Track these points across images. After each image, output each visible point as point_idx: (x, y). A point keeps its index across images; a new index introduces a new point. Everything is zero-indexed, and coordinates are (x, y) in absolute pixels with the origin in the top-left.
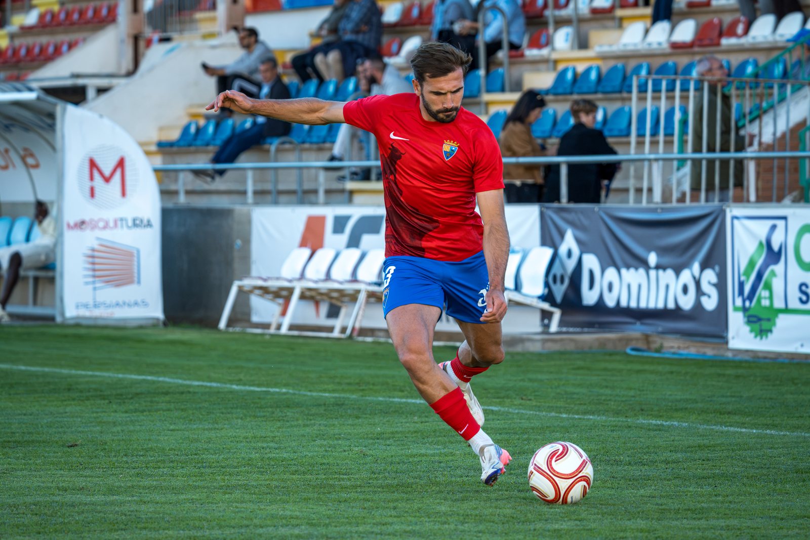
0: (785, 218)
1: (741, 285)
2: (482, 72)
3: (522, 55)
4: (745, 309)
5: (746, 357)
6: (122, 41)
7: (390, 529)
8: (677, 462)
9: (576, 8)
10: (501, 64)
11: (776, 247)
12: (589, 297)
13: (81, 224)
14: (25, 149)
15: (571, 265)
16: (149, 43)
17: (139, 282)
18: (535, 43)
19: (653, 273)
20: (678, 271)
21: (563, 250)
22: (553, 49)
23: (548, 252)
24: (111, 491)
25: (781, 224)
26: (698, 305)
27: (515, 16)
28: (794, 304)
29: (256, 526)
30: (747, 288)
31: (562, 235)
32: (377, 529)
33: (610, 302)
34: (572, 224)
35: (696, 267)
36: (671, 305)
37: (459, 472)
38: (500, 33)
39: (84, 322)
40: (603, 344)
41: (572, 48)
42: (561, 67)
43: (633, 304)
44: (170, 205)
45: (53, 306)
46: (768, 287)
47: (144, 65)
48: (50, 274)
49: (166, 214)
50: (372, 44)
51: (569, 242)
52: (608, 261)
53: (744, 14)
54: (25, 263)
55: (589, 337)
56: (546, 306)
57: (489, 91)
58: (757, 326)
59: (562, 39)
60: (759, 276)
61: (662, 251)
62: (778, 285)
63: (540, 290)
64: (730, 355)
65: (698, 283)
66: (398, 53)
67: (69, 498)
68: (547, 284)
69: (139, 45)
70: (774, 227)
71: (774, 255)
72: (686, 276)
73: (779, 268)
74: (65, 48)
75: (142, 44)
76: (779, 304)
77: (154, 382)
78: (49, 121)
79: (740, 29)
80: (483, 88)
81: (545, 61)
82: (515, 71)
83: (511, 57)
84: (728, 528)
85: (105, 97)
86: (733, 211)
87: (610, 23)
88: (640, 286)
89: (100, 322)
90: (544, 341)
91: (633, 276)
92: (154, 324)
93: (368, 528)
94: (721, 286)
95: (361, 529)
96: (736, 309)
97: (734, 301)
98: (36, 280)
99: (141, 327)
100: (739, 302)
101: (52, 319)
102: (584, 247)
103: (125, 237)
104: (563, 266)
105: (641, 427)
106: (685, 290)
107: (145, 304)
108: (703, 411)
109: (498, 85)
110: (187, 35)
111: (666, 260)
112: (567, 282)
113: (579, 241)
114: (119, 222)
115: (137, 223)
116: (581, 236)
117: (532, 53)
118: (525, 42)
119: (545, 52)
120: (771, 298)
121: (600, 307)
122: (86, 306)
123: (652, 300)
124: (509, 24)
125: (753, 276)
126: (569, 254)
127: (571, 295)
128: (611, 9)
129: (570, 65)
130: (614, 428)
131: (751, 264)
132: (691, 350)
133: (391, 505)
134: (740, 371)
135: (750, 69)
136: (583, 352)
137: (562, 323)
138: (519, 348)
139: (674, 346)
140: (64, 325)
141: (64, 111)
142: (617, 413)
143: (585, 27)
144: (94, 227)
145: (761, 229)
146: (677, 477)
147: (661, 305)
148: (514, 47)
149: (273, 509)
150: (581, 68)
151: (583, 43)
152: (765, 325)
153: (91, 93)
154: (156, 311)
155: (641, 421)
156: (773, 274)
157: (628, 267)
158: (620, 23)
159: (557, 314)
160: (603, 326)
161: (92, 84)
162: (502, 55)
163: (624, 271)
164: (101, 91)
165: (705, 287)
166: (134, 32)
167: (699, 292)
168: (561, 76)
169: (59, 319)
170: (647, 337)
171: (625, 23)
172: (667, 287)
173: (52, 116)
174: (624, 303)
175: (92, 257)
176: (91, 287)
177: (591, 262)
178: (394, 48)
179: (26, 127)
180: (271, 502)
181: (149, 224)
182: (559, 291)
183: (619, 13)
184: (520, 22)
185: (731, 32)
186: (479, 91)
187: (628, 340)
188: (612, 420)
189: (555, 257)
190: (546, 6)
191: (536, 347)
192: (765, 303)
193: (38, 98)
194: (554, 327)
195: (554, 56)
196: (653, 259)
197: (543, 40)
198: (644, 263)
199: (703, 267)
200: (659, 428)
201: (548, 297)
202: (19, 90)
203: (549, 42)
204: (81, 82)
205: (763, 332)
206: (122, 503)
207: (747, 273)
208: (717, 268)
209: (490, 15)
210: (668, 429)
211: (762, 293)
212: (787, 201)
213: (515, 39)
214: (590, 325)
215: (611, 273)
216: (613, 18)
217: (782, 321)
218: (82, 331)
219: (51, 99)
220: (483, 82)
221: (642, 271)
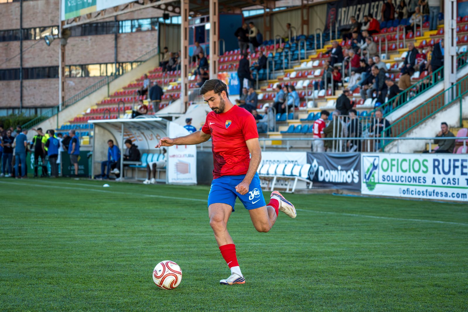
0: (378, 157)
1: (365, 176)
2: (287, 114)
3: (298, 109)
4: (366, 183)
5: (367, 196)
6: (182, 104)
7: (285, 244)
8: (359, 226)
9: (314, 96)
10: (292, 111)
11: (376, 165)
12: (321, 178)
13: (174, 156)
14: (157, 134)
15: (315, 169)
16: (189, 104)
17: (190, 172)
18: (302, 106)
19: (339, 172)
20: (347, 171)
21: (313, 165)
22: (307, 108)
23: (309, 166)
24: (201, 232)
25: (377, 158)
26: (353, 181)
27: (297, 98)
28: (381, 181)
29: (246, 243)
30: (367, 177)
31: (313, 160)
32: (281, 244)
33: (327, 180)
34: (316, 158)
35: (352, 170)
36: (345, 181)
37: (298, 228)
38: (292, 102)
39: (174, 184)
40: (325, 192)
41: (313, 107)
42: (310, 113)
43: (334, 181)
44: (199, 151)
45: (165, 179)
46: (373, 176)
47: (188, 111)
48: (164, 170)
49: (198, 153)
50: (254, 106)
51: (315, 163)
52: (326, 168)
53: (363, 98)
54: (157, 166)
55: (321, 190)
56: (308, 181)
57: (289, 119)
58: (370, 187)
59: (310, 104)
60: (371, 173)
61: (342, 166)
62: (376, 176)
63: (307, 176)
64: (362, 196)
65: (353, 175)
66: (262, 108)
67: (190, 234)
68: (309, 175)
69: (187, 105)
70: (375, 159)
71: (375, 167)
72: (349, 173)
73: (376, 171)
74: (165, 106)
75: (188, 105)
76: (376, 181)
77: (200, 201)
78: (165, 126)
79: (362, 102)
80: (287, 118)
81: (305, 111)
82: (296, 114)
83: (295, 109)
84: (381, 245)
85: (177, 120)
86: (363, 154)
87: (323, 100)
88: (335, 176)
89: (179, 184)
90: (308, 191)
91: (334, 173)
92: (194, 185)
93: (278, 243)
94: (359, 176)
95: (276, 244)
96: (364, 182)
97: (363, 180)
98: (160, 172)
99: (190, 186)
100: (365, 180)
101: (165, 183)
102: (319, 164)
103: (186, 160)
104: (313, 169)
105: (345, 216)
106: (349, 177)
107: (191, 179)
108: (360, 212)
109: (291, 117)
110: (201, 102)
111: (343, 168)
112: (314, 174)
113: (318, 163)
114: (184, 156)
115: (190, 156)
116: (319, 161)
117: (301, 108)
118: (299, 105)
119: (305, 108)
120: (374, 179)
121: (324, 181)
122: (175, 179)
123: (339, 180)
124: (295, 100)
125: (369, 173)
126: (315, 166)
127: (316, 178)
128: (324, 96)
129: (312, 112)
130: (337, 216)
131: (368, 170)
132: (350, 194)
133: (283, 237)
134: (367, 200)
135: (365, 114)
136: (319, 194)
137: (313, 186)
138: (301, 193)
139: (346, 193)
140: (169, 185)
141: (169, 123)
142: (336, 212)
143: (316, 101)
144: (177, 156)
145: (371, 160)
146: (361, 230)
147: (342, 181)
148: (296, 107)
149: (249, 238)
150: (315, 113)
151: (316, 106)
152: (372, 187)
153: (174, 118)
154: (194, 181)
155: (344, 214)
156: (375, 172)
157: (332, 170)
158: (326, 100)
159: (311, 183)
160: (324, 187)
161: (174, 116)
162: (292, 109)
163: (331, 171)
164: (176, 118)
165: (355, 176)
166: (185, 101)
167: (353, 177)
168: (310, 115)
169: (167, 183)
170: (337, 190)
171: (328, 100)
172: (344, 176)
173: (165, 125)
174: (331, 180)
175: (177, 165)
176: (176, 174)
177: (321, 168)
178: (261, 106)
179: (158, 128)
180: (248, 236)
181: (193, 156)
182: (312, 177)
183: (326, 97)
184: (298, 100)
185: (359, 103)
186: (286, 119)
187: (332, 191)
188: (336, 214)
189: (311, 167)
190: (305, 95)
191: (306, 193)
192: (372, 181)
193: (162, 120)
194: (311, 187)
195: (308, 109)
196: (339, 168)
197: (304, 105)
198: (336, 169)
199: (355, 170)
200: (350, 216)
201: (309, 178)
202: (153, 117)
203: (306, 105)
204: (170, 115)
205: (371, 189)
206: (206, 236)
207: (367, 172)
208: (358, 171)
209: (290, 98)
210: (353, 216)
211: (371, 178)
212: (378, 151)
213: (296, 104)
214: (321, 186)
215: (327, 172)
216: (324, 99)
217: (377, 186)
218: (174, 187)
219: (165, 120)
220: (287, 117)
221: (336, 171)
